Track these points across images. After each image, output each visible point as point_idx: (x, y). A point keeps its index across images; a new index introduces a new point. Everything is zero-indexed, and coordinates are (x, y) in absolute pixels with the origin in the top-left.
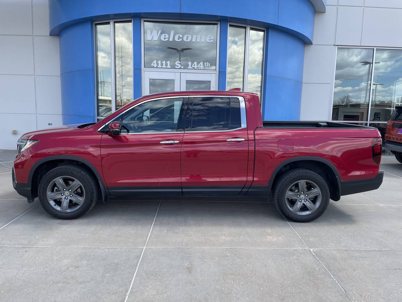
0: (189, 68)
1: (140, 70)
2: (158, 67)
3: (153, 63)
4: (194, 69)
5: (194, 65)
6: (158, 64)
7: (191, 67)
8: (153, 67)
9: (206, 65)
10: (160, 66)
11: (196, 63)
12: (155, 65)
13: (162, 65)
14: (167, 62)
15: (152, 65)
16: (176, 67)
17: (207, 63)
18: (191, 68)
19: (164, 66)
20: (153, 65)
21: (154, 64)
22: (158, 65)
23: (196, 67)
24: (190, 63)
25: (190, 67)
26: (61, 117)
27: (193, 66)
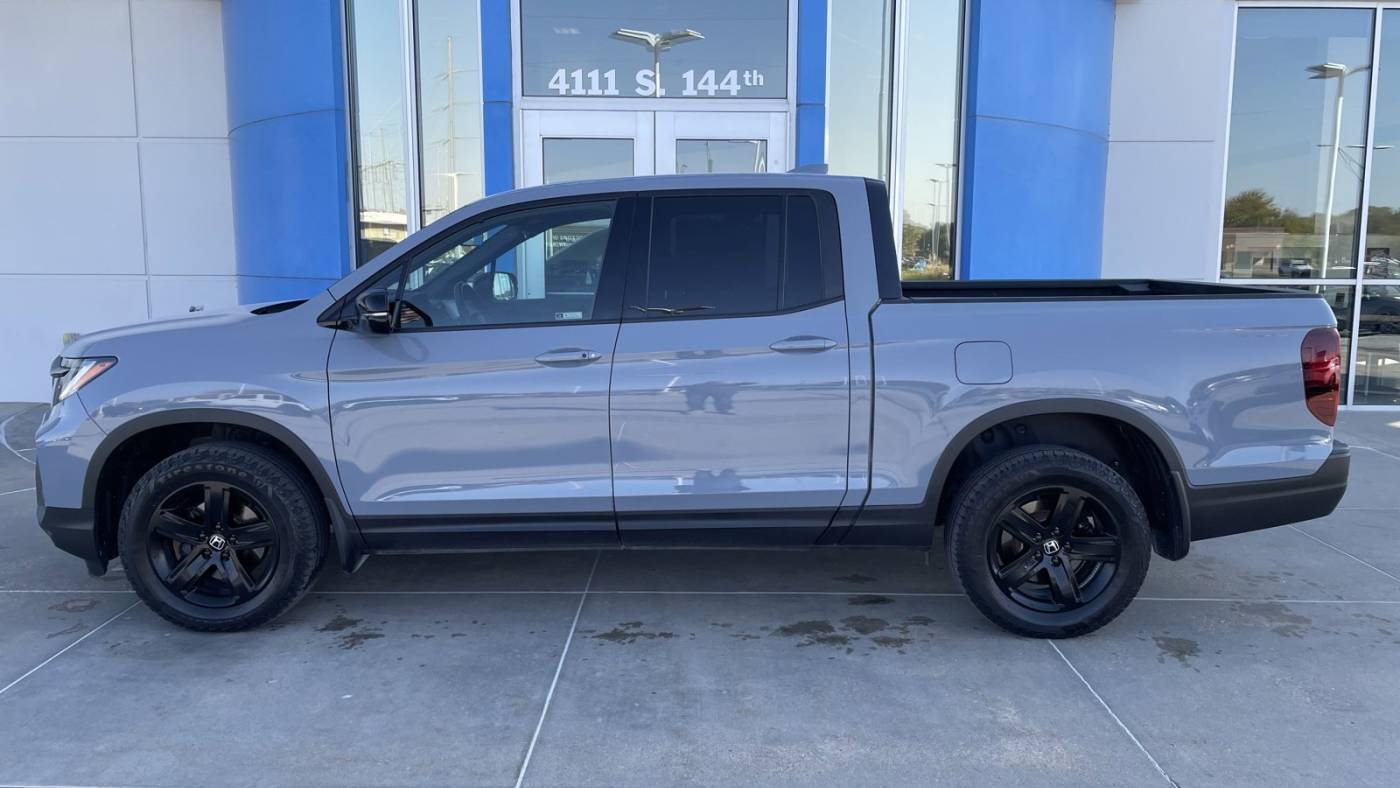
0: (685, 93)
1: (509, 104)
2: (573, 92)
3: (554, 79)
4: (702, 95)
5: (706, 83)
6: (570, 81)
7: (695, 87)
8: (555, 94)
9: (751, 80)
10: (579, 90)
11: (711, 74)
12: (563, 88)
13: (587, 84)
14: (606, 75)
15: (552, 85)
16: (639, 91)
17: (751, 73)
18: (695, 93)
19: (595, 90)
20: (556, 87)
21: (557, 82)
22: (573, 86)
23: (712, 89)
24: (689, 76)
25: (690, 91)
26: (235, 284)
27: (701, 86)
